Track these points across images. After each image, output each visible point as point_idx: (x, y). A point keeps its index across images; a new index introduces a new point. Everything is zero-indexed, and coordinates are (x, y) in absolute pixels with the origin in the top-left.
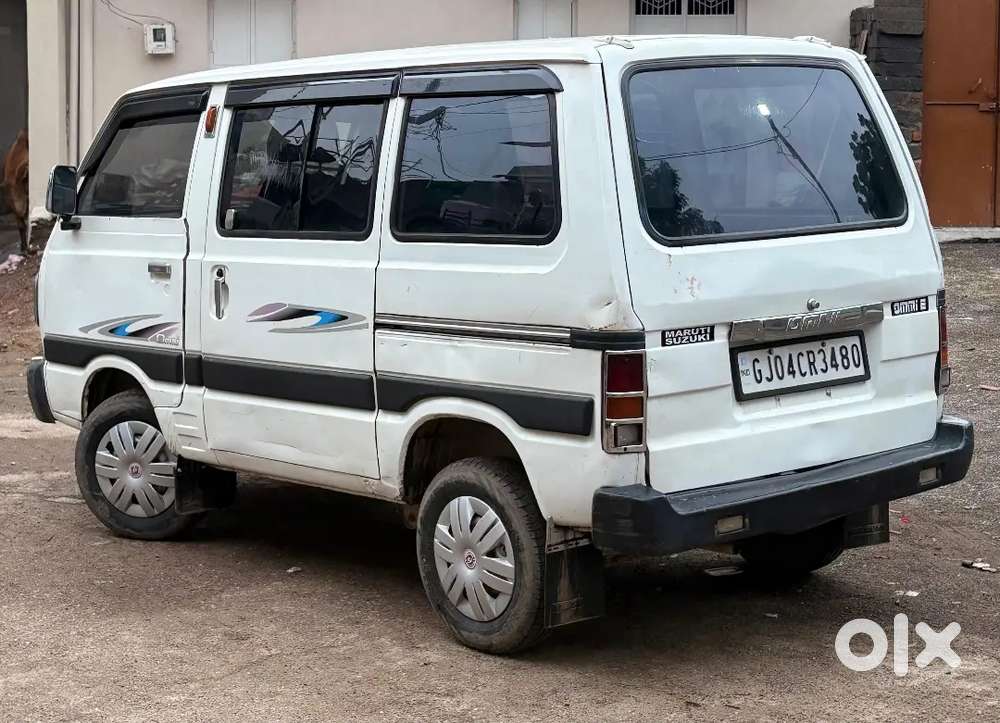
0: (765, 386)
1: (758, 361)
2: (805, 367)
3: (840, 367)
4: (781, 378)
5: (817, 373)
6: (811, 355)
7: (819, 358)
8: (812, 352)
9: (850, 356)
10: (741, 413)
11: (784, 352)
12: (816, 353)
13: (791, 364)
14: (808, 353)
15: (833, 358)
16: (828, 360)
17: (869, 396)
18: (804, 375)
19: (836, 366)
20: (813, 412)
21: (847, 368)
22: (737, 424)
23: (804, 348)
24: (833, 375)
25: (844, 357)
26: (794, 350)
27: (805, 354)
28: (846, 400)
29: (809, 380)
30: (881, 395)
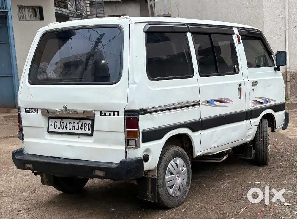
0: (57, 130)
1: (57, 122)
2: (71, 127)
3: (83, 129)
4: (62, 129)
5: (74, 130)
6: (74, 124)
7: (77, 125)
8: (75, 123)
9: (87, 127)
10: (48, 136)
11: (65, 121)
12: (76, 123)
13: (66, 125)
14: (73, 123)
15: (82, 126)
16: (80, 126)
17: (92, 141)
18: (70, 129)
19: (82, 129)
20: (70, 142)
21: (85, 130)
22: (46, 139)
23: (72, 121)
24: (80, 131)
25: (85, 126)
26: (69, 121)
27: (72, 123)
28: (83, 141)
29: (71, 131)
30: (95, 142)
